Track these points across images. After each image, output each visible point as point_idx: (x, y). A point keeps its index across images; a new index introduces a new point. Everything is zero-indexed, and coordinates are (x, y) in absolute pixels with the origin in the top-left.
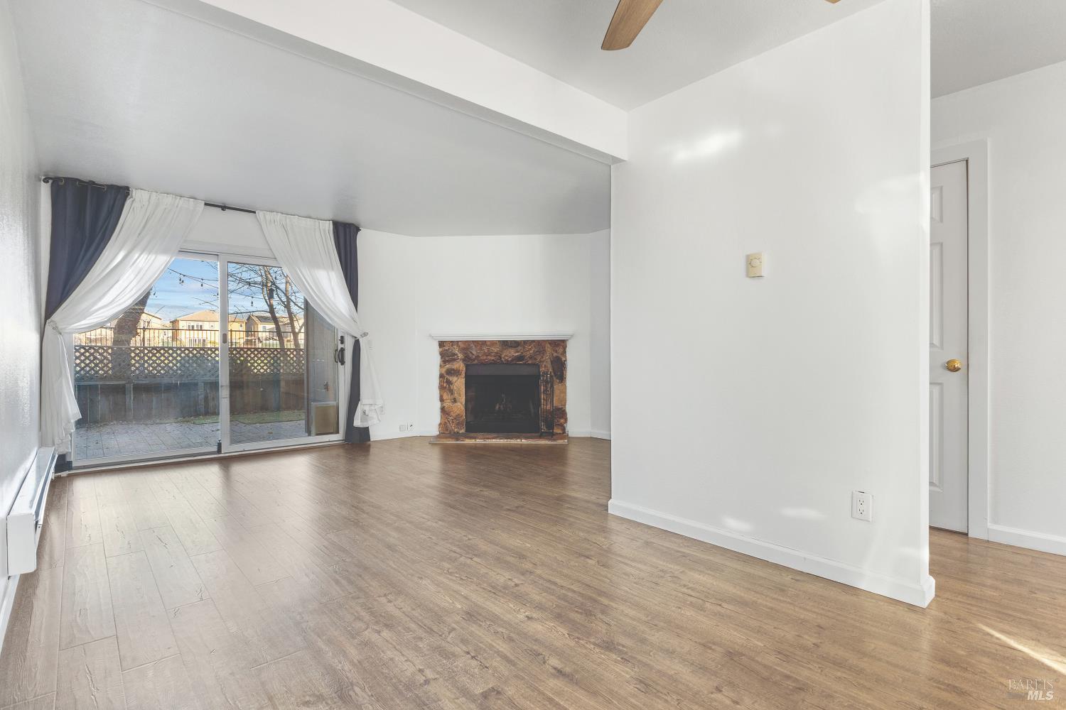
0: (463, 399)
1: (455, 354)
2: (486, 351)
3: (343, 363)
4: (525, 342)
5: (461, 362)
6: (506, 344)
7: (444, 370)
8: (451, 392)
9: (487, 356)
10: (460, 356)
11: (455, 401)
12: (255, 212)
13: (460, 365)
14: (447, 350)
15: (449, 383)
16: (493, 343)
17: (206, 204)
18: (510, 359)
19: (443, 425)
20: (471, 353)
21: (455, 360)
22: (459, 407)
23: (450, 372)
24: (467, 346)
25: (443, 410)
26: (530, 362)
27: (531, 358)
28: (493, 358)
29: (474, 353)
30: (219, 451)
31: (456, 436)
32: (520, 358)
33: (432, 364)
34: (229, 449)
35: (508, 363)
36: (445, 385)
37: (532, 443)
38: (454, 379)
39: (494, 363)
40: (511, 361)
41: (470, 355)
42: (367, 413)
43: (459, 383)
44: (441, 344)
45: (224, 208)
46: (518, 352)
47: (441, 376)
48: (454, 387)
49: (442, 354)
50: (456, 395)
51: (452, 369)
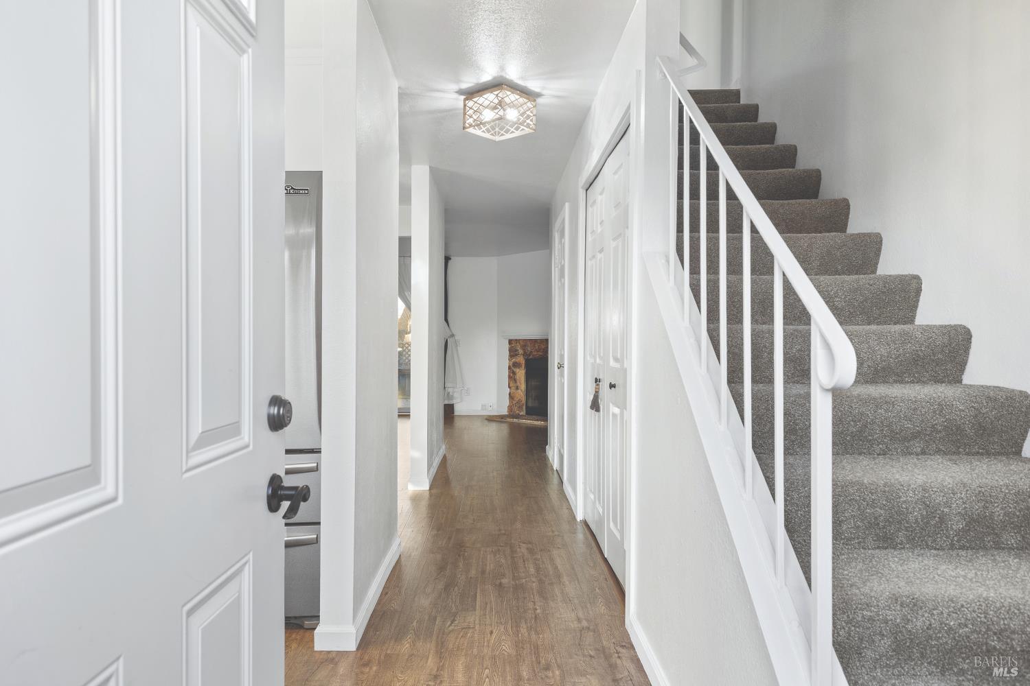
0: (523, 386)
1: (518, 350)
5: (522, 357)
7: (512, 363)
8: (515, 381)
9: (538, 352)
10: (521, 351)
11: (517, 388)
13: (521, 360)
14: (513, 347)
15: (514, 373)
19: (510, 408)
21: (516, 355)
22: (521, 394)
23: (515, 365)
24: (524, 343)
25: (511, 397)
28: (541, 354)
29: (529, 349)
31: (518, 417)
33: (504, 359)
36: (512, 375)
38: (517, 370)
39: (542, 358)
41: (527, 351)
43: (521, 374)
44: (510, 342)
47: (509, 368)
48: (517, 377)
49: (510, 350)
50: (518, 384)
51: (516, 363)
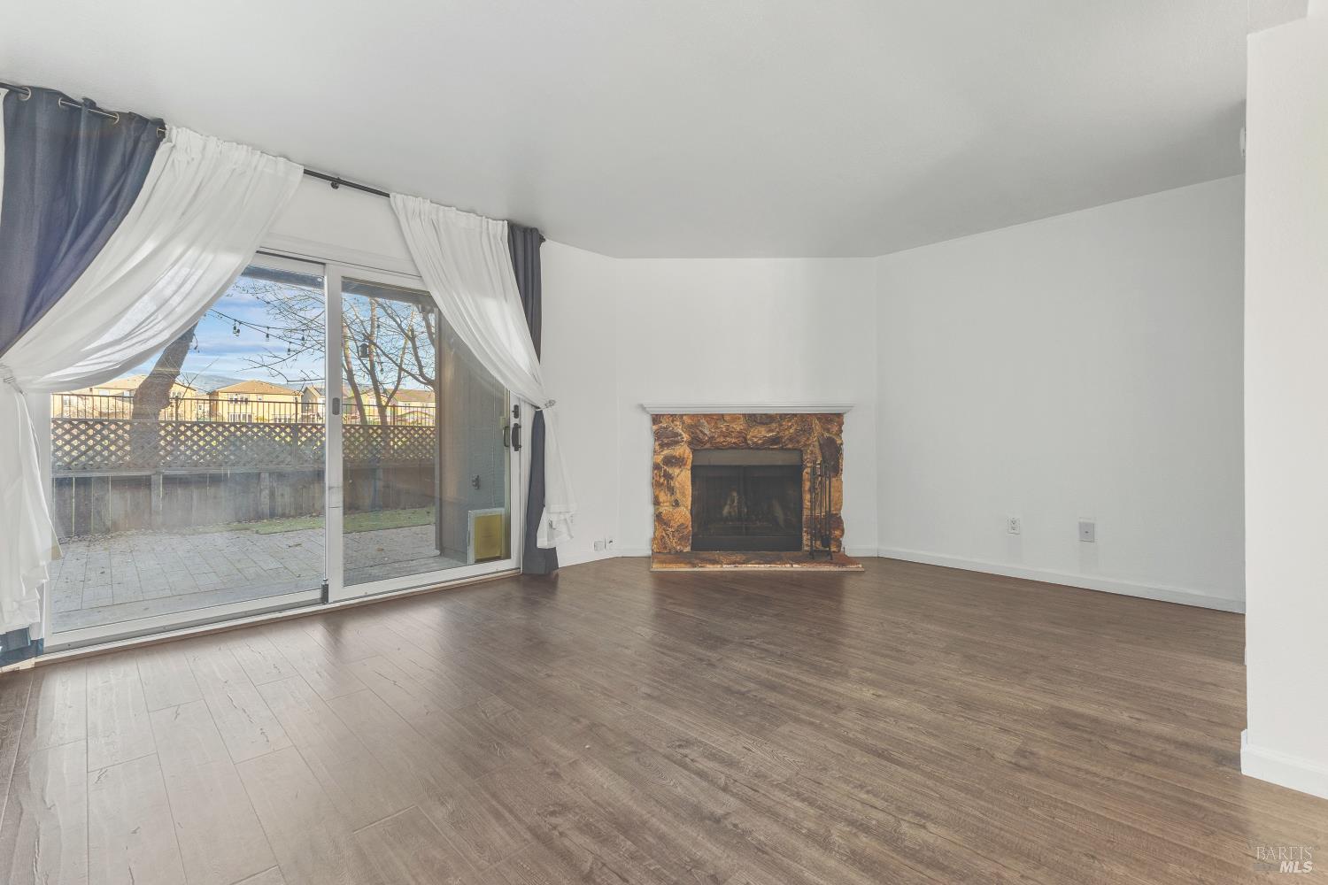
0: (688, 501)
1: (677, 435)
2: (724, 429)
3: (517, 447)
4: (783, 416)
5: (686, 446)
6: (753, 419)
7: (659, 459)
8: (671, 490)
9: (725, 437)
10: (686, 437)
11: (677, 504)
12: (388, 195)
13: (683, 451)
14: (664, 428)
15: (668, 477)
16: (734, 418)
17: (306, 172)
18: (760, 442)
19: (659, 541)
20: (701, 432)
21: (677, 443)
22: (683, 515)
23: (669, 461)
24: (695, 422)
25: (659, 518)
26: (790, 446)
27: (791, 439)
28: (733, 440)
29: (707, 432)
30: (324, 599)
31: (679, 557)
32: (775, 440)
33: (641, 450)
34: (341, 594)
35: (757, 447)
36: (662, 480)
37: (810, 569)
38: (675, 471)
39: (735, 447)
40: (763, 444)
41: (701, 436)
42: (554, 527)
43: (683, 477)
44: (656, 419)
45: (336, 182)
46: (772, 431)
47: (656, 467)
48: (675, 484)
49: (658, 435)
50: (678, 496)
51: (674, 457)
